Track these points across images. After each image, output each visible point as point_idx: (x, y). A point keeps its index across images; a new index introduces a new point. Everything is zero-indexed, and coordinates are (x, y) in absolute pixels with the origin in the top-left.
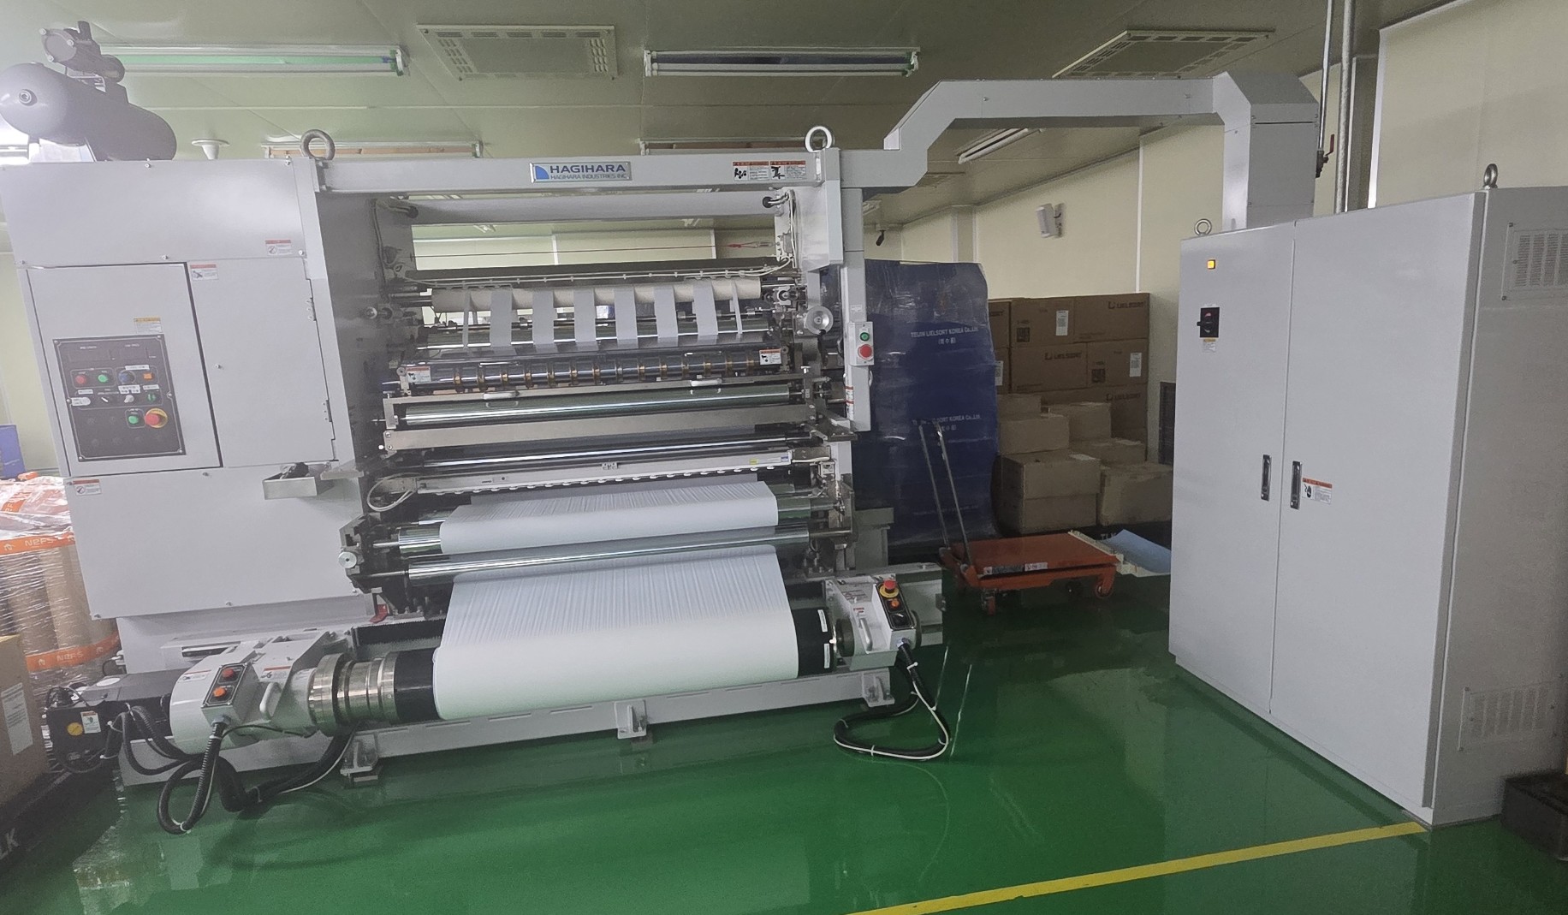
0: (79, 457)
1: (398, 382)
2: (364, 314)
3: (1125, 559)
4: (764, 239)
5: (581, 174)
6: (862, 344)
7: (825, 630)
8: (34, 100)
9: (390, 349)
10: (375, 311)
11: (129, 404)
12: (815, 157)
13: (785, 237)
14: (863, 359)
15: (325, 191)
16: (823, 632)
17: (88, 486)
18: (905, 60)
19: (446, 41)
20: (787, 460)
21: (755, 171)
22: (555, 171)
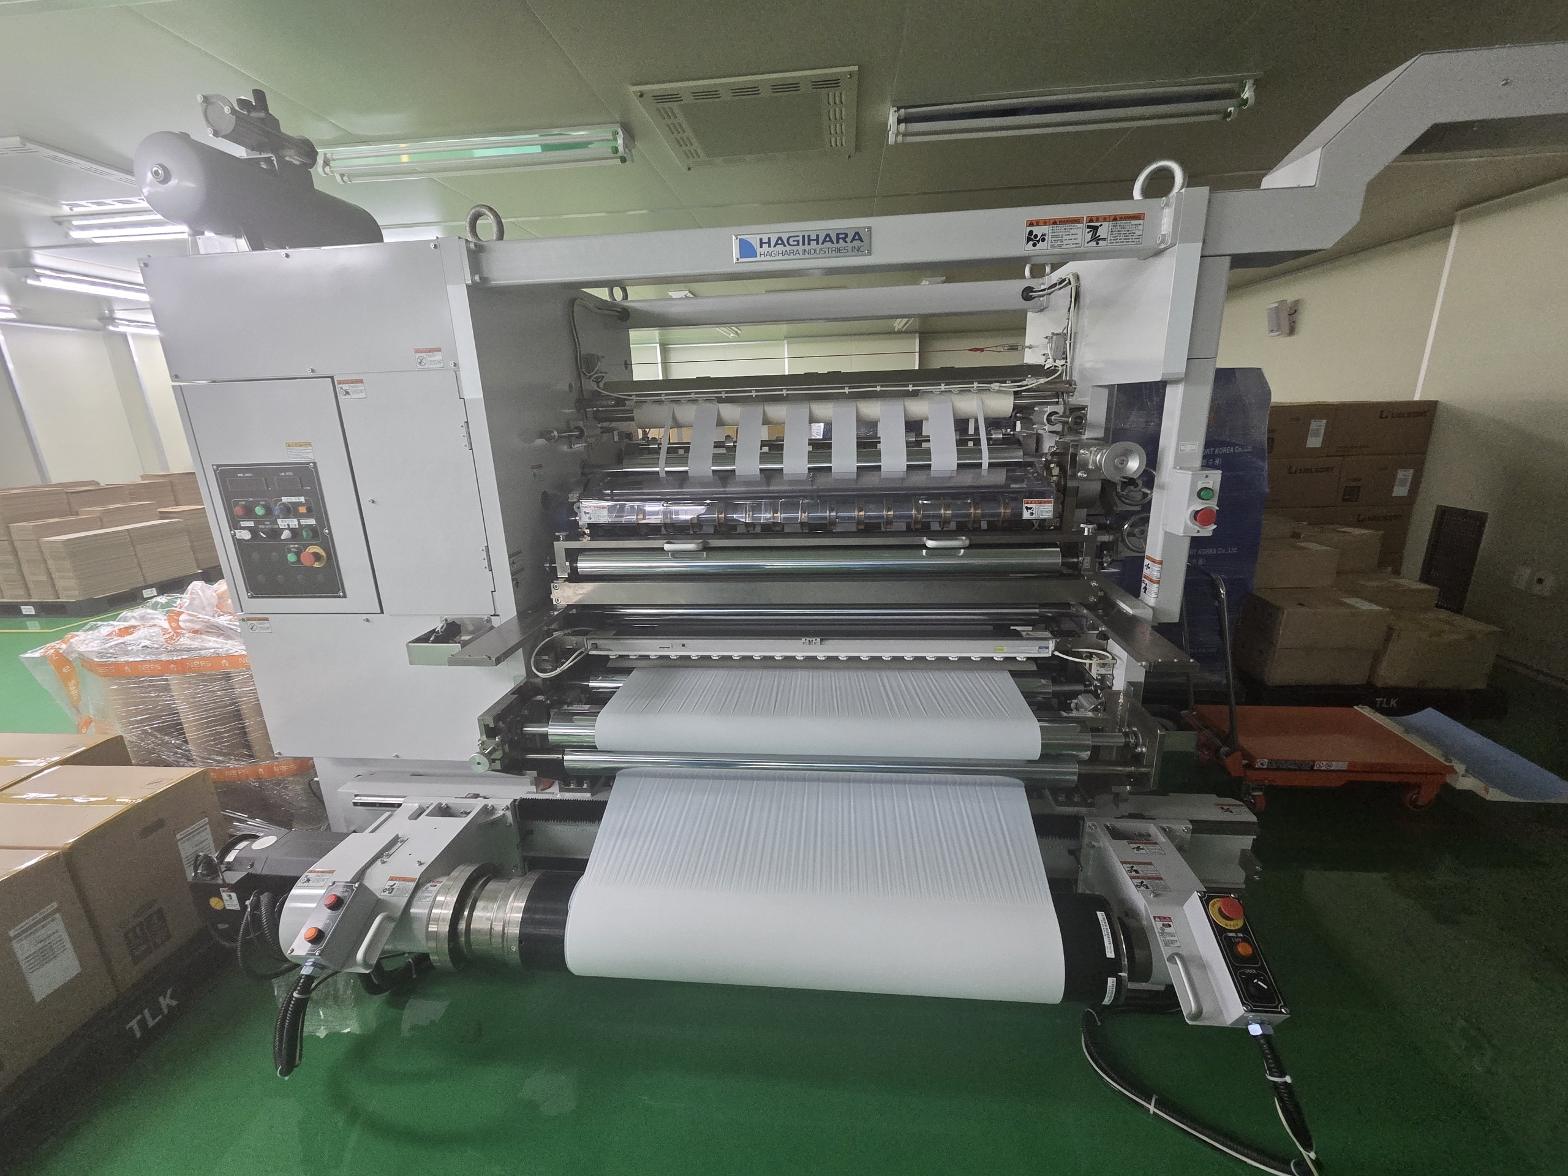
0: (248, 593)
3: (1466, 771)
4: (1012, 341)
5: (801, 248)
6: (1199, 506)
7: (1110, 954)
8: (166, 179)
10: (555, 434)
11: (287, 539)
12: (1162, 206)
13: (1054, 337)
14: (1199, 529)
15: (479, 283)
16: (1108, 956)
17: (259, 624)
18: (1232, 95)
19: (664, 109)
20: (1047, 650)
21: (1060, 234)
22: (765, 246)
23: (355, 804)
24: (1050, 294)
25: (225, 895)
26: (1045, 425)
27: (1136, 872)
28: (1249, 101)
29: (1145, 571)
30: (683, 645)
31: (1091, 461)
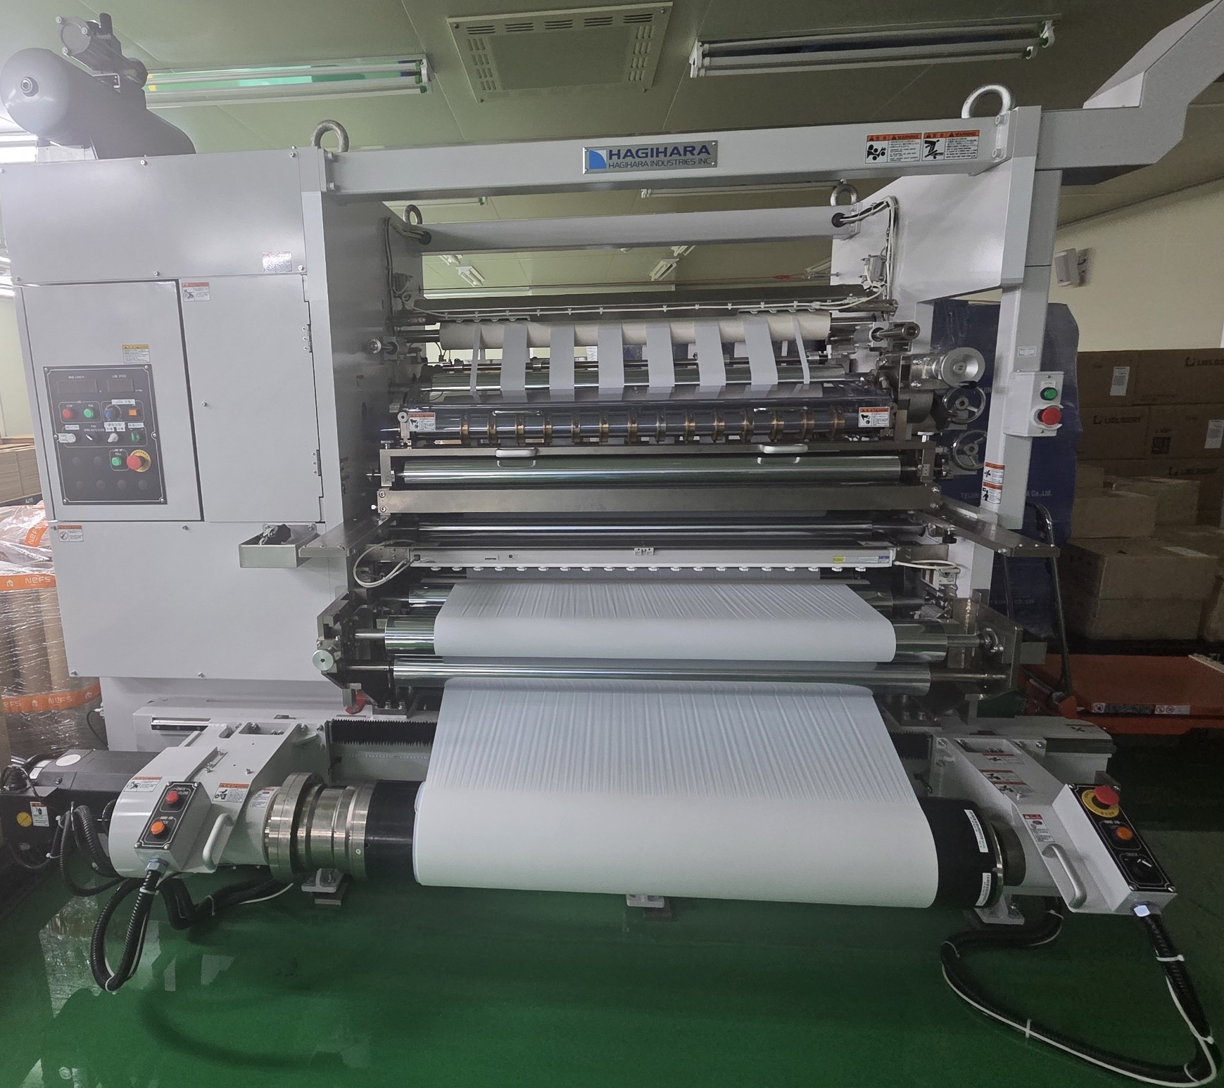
0: (63, 499)
1: (399, 429)
2: (367, 348)
5: (649, 159)
6: (1044, 405)
7: (984, 848)
9: (392, 389)
10: (379, 345)
11: (112, 443)
12: (997, 123)
13: (872, 259)
14: (1044, 427)
15: (333, 191)
16: (981, 851)
17: (71, 532)
18: (1033, 34)
19: (475, 40)
20: (887, 560)
21: (900, 148)
22: (615, 157)
23: (154, 727)
24: (861, 220)
25: (34, 810)
26: (870, 342)
27: (997, 778)
28: (1049, 41)
29: (985, 479)
30: (510, 556)
31: (924, 372)
